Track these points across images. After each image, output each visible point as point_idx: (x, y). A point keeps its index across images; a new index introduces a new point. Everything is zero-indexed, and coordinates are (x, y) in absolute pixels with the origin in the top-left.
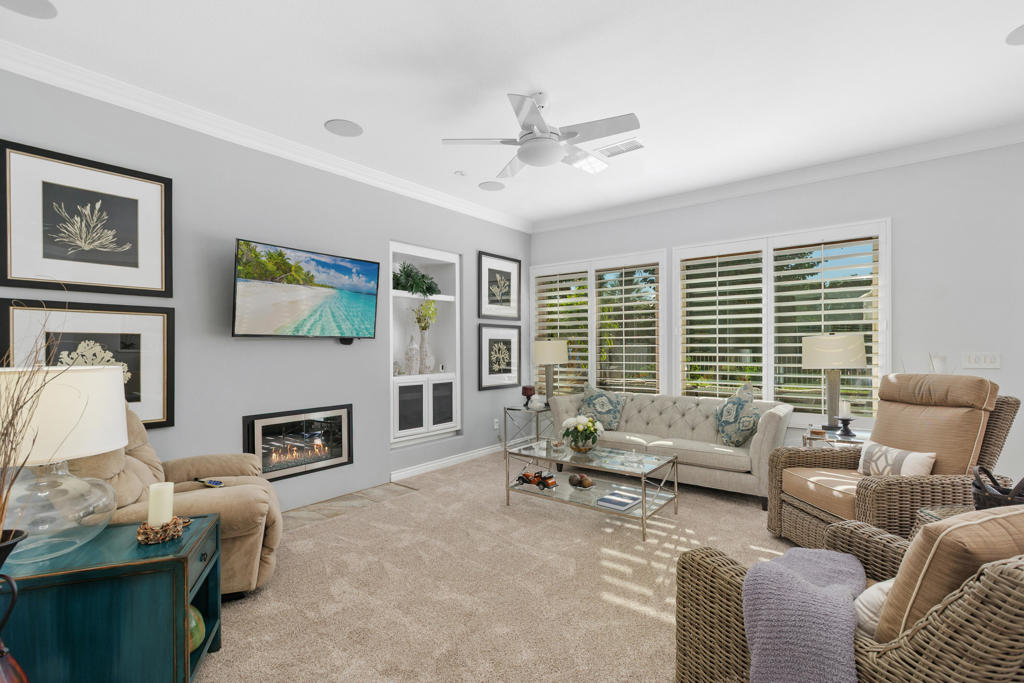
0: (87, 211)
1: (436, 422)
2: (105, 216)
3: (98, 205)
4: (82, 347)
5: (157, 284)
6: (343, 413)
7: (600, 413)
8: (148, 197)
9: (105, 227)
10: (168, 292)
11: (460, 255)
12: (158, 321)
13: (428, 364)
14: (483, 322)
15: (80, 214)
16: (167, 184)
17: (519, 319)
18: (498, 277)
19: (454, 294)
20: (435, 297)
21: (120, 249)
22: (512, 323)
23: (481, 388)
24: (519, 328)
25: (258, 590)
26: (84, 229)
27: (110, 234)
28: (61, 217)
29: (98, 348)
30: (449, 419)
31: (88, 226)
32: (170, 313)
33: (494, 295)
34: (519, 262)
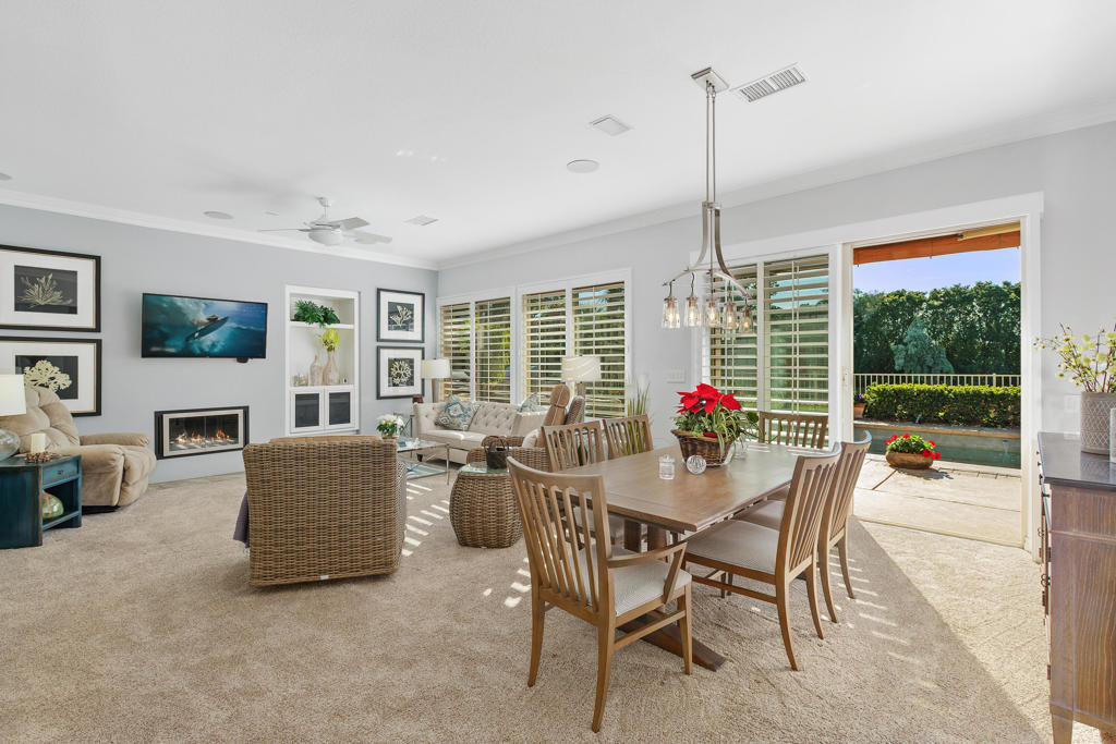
0: (43, 281)
1: (332, 422)
2: (55, 283)
3: (50, 277)
4: (39, 364)
5: (91, 324)
6: (240, 413)
7: (452, 417)
8: (85, 270)
9: (54, 290)
10: (98, 329)
11: (360, 293)
12: (91, 347)
13: (331, 377)
14: (381, 344)
15: (38, 283)
16: (98, 259)
17: (423, 341)
18: (399, 308)
19: (353, 323)
20: (333, 326)
21: (64, 304)
22: (418, 345)
23: (379, 397)
24: (423, 349)
25: (117, 507)
26: (41, 292)
27: (58, 294)
28: (25, 285)
29: (49, 365)
30: (347, 420)
31: (43, 290)
32: (99, 343)
33: (395, 323)
34: (423, 295)
